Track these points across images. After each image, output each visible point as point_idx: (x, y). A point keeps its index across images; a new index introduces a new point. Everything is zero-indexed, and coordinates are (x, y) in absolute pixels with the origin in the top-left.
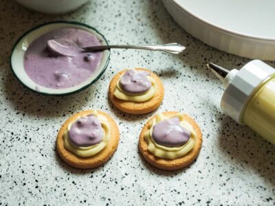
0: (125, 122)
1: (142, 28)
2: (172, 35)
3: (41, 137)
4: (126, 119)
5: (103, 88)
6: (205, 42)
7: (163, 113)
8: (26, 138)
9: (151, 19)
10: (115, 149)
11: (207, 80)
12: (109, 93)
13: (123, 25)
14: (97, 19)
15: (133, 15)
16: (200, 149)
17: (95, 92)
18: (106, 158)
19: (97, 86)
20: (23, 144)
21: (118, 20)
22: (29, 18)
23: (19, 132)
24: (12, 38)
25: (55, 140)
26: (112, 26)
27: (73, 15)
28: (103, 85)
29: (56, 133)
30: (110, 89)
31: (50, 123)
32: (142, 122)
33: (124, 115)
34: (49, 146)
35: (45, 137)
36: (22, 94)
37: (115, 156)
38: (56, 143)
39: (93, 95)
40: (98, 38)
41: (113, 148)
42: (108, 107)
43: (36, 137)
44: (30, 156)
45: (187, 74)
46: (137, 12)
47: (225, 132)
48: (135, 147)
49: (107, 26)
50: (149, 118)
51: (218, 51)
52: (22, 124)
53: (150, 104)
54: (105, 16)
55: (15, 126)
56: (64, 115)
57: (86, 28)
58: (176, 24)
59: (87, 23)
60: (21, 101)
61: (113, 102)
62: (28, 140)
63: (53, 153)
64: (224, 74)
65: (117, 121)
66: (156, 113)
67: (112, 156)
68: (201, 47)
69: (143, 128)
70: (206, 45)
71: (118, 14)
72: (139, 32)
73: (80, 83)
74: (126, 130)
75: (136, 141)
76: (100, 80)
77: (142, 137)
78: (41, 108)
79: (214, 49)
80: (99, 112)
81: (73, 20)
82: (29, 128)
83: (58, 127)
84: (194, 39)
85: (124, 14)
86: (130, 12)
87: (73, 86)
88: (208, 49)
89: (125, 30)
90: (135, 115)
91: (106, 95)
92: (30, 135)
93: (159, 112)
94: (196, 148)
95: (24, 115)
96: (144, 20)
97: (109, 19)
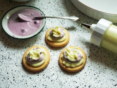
0: (52, 51)
1: (59, 9)
2: (73, 12)
3: (15, 58)
4: (53, 50)
5: (43, 35)
7: (69, 47)
8: (9, 58)
9: (64, 4)
10: (48, 63)
11: (88, 32)
12: (46, 38)
13: (51, 7)
14: (40, 4)
15: (56, 2)
16: (86, 63)
17: (39, 37)
18: (45, 67)
19: (40, 35)
20: (8, 61)
21: (49, 5)
22: (10, 4)
23: (6, 56)
24: (2, 13)
25: (22, 59)
26: (46, 7)
27: (29, 3)
28: (43, 34)
29: (22, 56)
30: (46, 36)
31: (20, 51)
32: (60, 50)
33: (52, 48)
34: (19, 62)
35: (18, 57)
36: (7, 38)
37: (48, 66)
38: (22, 60)
39: (38, 39)
40: (40, 13)
41: (47, 62)
42: (45, 44)
43: (13, 58)
44: (11, 66)
45: (80, 29)
46: (58, 1)
47: (96, 55)
48: (57, 62)
49: (45, 7)
50: (63, 49)
51: (93, 19)
52: (7, 52)
53: (64, 43)
54: (43, 3)
55: (4, 53)
56: (26, 48)
57: (35, 9)
58: (75, 7)
59: (35, 6)
60: (6, 41)
61: (47, 42)
62: (10, 59)
63: (21, 65)
65: (49, 50)
66: (66, 47)
67: (47, 66)
68: (86, 17)
69: (61, 54)
70: (88, 16)
71: (49, 2)
72: (58, 10)
73: (33, 33)
74: (53, 54)
75: (58, 59)
76: (41, 32)
77: (60, 57)
78: (15, 44)
79: (91, 18)
80: (41, 47)
81: (29, 5)
82: (10, 53)
83: (23, 53)
84: (83, 14)
85: (51, 2)
86: (54, 1)
87: (29, 35)
88: (89, 18)
89: (52, 9)
90: (57, 48)
91: (44, 39)
92: (11, 57)
94: (84, 63)
95: (8, 48)
96: (61, 5)
97: (45, 5)
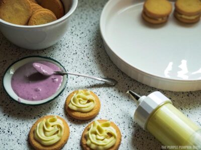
0: (73, 125)
1: (89, 63)
2: (108, 69)
3: (19, 131)
4: (74, 123)
6: (129, 75)
7: (98, 121)
8: (9, 132)
9: (97, 57)
10: (66, 142)
11: (128, 101)
12: (66, 105)
13: (77, 60)
14: (61, 55)
15: (85, 54)
16: (119, 145)
17: (56, 104)
18: (59, 147)
19: (57, 100)
20: (7, 136)
21: (75, 57)
22: (17, 51)
23: (4, 128)
24: (4, 64)
25: (27, 134)
26: (70, 60)
27: (46, 51)
28: (61, 100)
29: (29, 130)
30: (66, 103)
31: (26, 123)
32: (85, 125)
33: (73, 120)
34: (24, 138)
35: (22, 131)
36: (8, 102)
37: (65, 147)
38: (29, 136)
39: (54, 106)
40: (60, 69)
41: (65, 141)
42: (63, 114)
43: (15, 132)
44: (11, 143)
45: (116, 95)
46: (88, 52)
47: (136, 135)
48: (79, 141)
49: (68, 60)
50: (89, 123)
51: (137, 81)
52: (6, 123)
53: (91, 114)
54: (66, 54)
55: (2, 123)
56: (35, 118)
57: (54, 62)
58: (112, 62)
59: (54, 59)
60: (7, 107)
61: (68, 111)
62: (10, 133)
63: (26, 142)
64: (137, 98)
65: (69, 124)
66: (94, 120)
67: (64, 146)
68: (127, 78)
69: (85, 130)
70: (129, 77)
71: (75, 52)
72: (88, 66)
73: (47, 98)
74: (74, 130)
75: (80, 137)
76: (60, 96)
77: (84, 135)
78: (20, 112)
79: (134, 80)
80: (58, 117)
81: (45, 55)
82: (11, 125)
83: (30, 125)
84: (123, 73)
85: (79, 53)
86: (83, 52)
87: (42, 100)
88: (131, 80)
89: (78, 63)
90: (80, 120)
91: (63, 106)
92: (11, 130)
93: (96, 120)
94: (117, 145)
95: (9, 116)
96: (91, 58)
97: (69, 56)
